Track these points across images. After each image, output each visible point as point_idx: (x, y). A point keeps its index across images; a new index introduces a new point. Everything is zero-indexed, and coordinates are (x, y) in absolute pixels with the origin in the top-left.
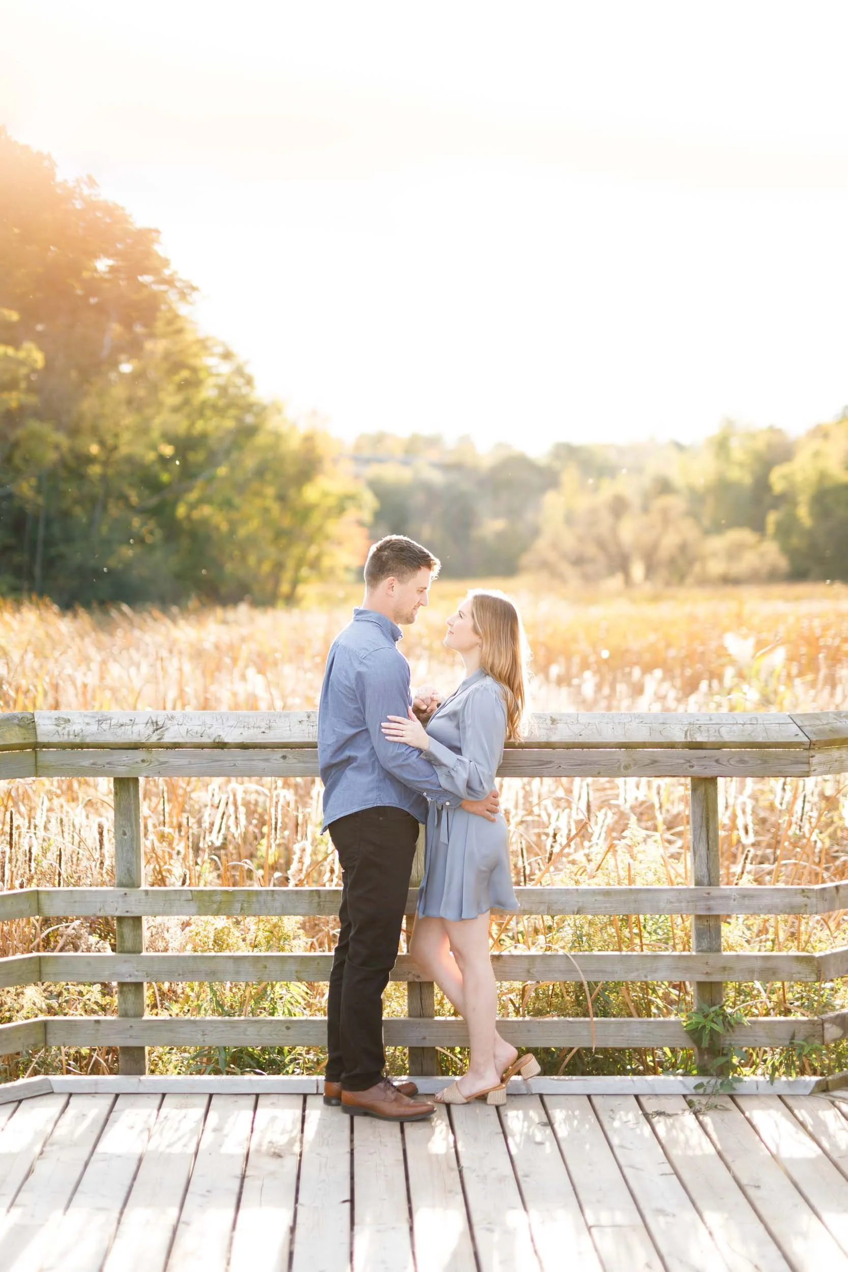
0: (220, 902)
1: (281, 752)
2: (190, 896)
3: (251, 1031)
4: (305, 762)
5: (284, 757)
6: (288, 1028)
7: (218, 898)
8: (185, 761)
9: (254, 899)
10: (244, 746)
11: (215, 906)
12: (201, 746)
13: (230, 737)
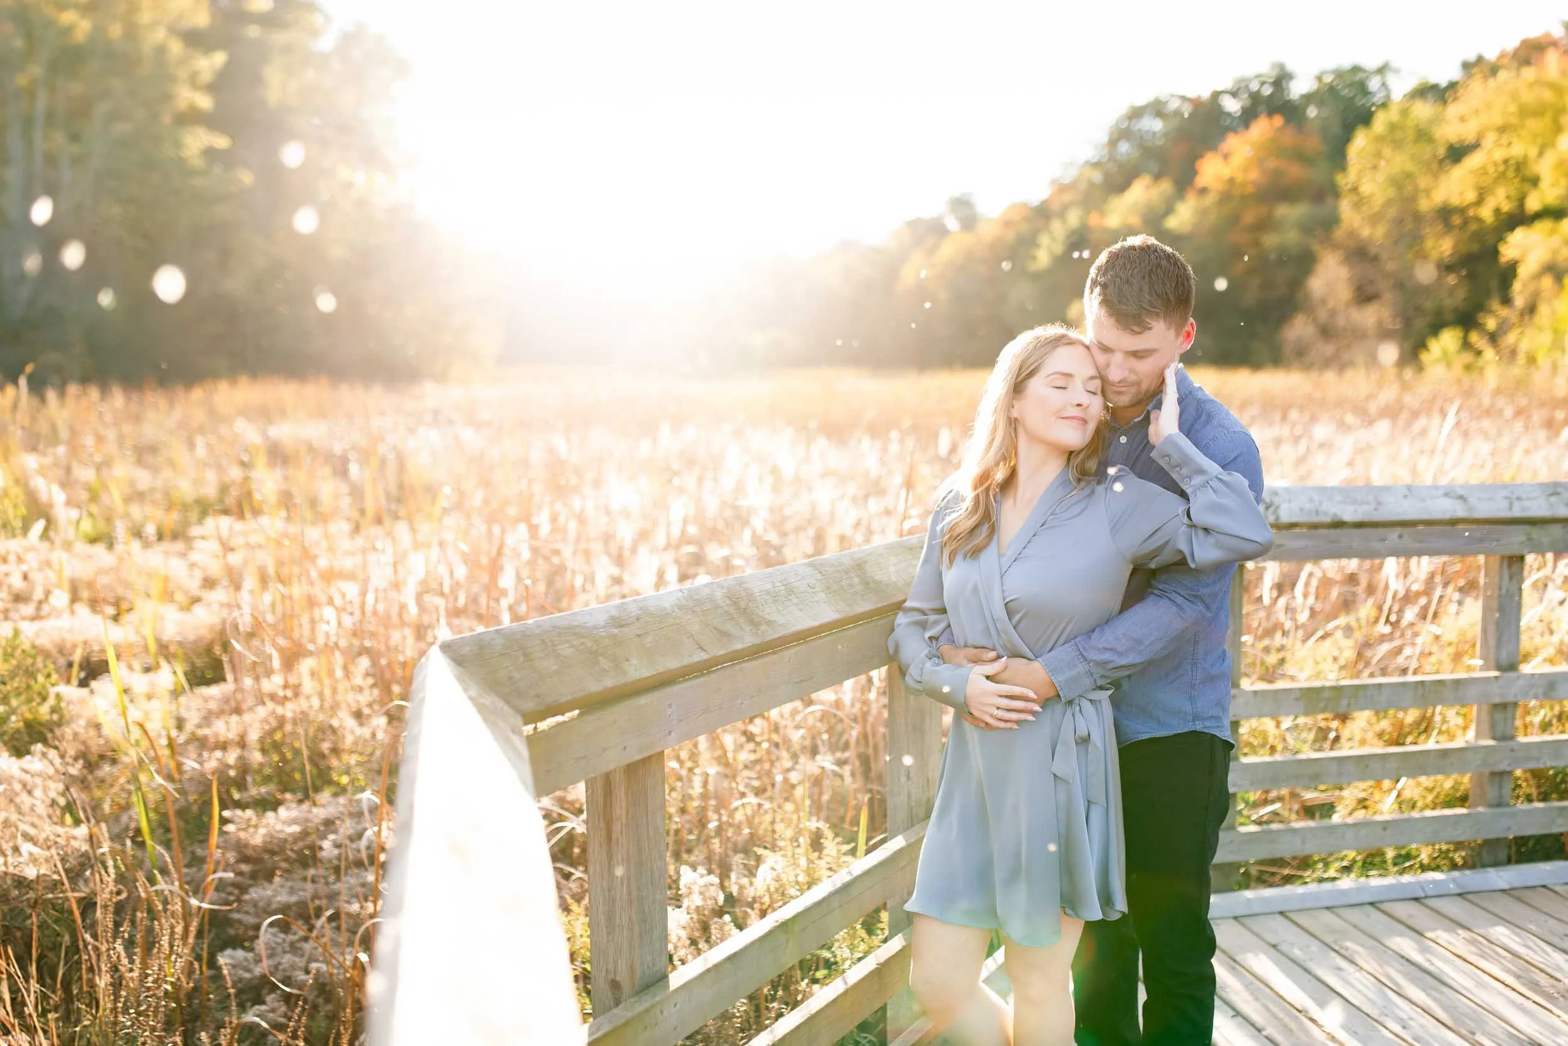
0: (1329, 699)
1: (1398, 531)
2: (1298, 694)
3: (1350, 834)
4: (1421, 542)
5: (1400, 536)
6: (1385, 829)
7: (1326, 695)
8: (1300, 543)
9: (1361, 693)
10: (1360, 525)
11: (1322, 704)
12: (1315, 526)
13: (1348, 516)
